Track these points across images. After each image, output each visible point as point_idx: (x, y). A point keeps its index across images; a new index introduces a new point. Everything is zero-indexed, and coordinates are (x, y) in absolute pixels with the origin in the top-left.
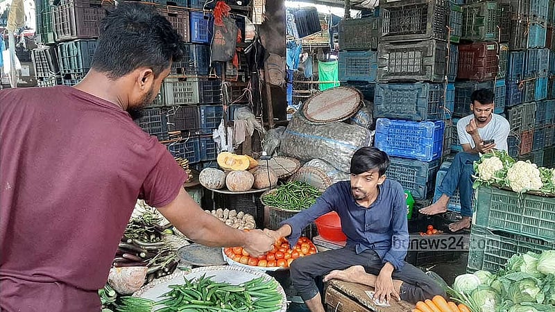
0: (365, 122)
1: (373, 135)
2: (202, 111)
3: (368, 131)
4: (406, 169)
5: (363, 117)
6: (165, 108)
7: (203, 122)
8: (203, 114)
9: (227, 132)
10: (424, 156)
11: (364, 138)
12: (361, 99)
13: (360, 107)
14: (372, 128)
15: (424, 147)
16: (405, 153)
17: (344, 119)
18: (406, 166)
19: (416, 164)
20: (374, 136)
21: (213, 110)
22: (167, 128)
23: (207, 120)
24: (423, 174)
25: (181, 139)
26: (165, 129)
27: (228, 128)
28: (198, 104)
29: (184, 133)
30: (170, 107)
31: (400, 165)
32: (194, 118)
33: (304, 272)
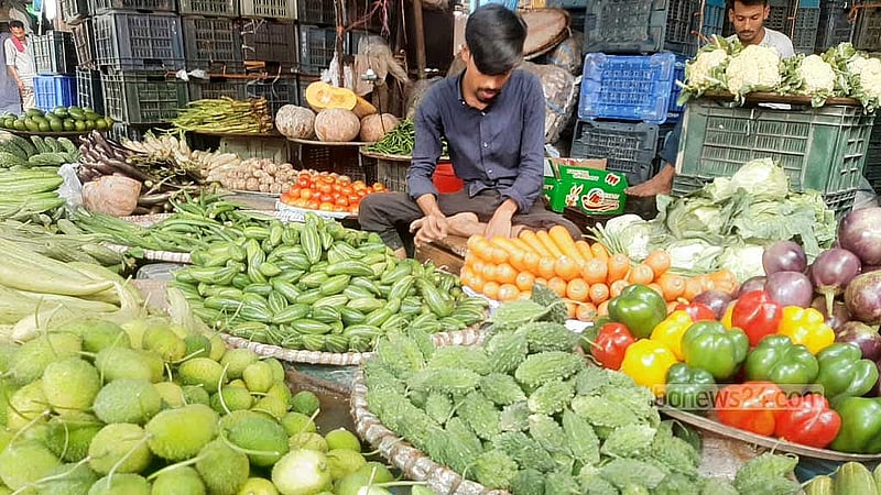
0: (567, 61)
1: (577, 82)
2: (304, 34)
3: (570, 76)
4: (623, 139)
5: (565, 54)
6: (239, 20)
7: (304, 55)
8: (304, 40)
9: (342, 73)
10: (654, 113)
11: (561, 86)
12: (567, 24)
13: (563, 36)
14: (578, 72)
15: (656, 98)
16: (625, 112)
17: (533, 56)
18: (623, 133)
19: (639, 128)
20: (580, 85)
21: (321, 36)
22: (242, 55)
23: (311, 51)
24: (648, 145)
25: (265, 75)
26: (238, 55)
27: (345, 68)
28: (296, 22)
29: (271, 66)
30: (248, 20)
31: (615, 133)
32: (289, 44)
33: (376, 209)
